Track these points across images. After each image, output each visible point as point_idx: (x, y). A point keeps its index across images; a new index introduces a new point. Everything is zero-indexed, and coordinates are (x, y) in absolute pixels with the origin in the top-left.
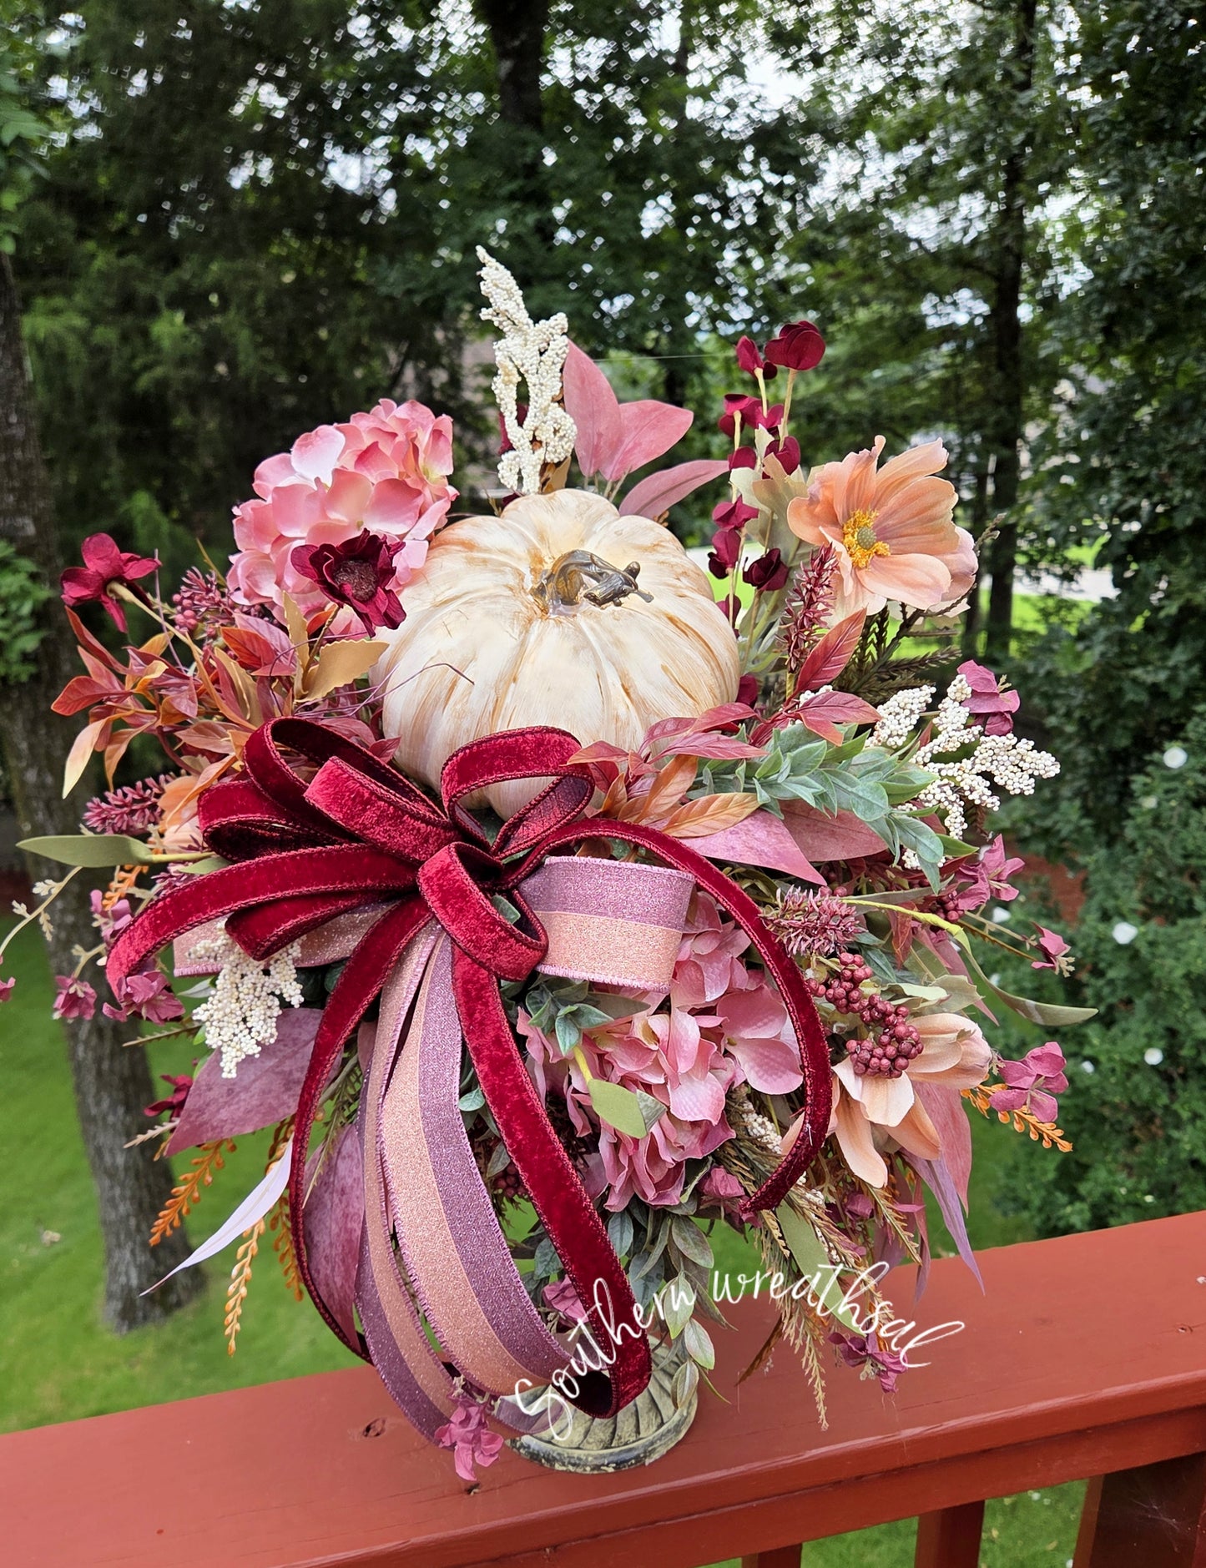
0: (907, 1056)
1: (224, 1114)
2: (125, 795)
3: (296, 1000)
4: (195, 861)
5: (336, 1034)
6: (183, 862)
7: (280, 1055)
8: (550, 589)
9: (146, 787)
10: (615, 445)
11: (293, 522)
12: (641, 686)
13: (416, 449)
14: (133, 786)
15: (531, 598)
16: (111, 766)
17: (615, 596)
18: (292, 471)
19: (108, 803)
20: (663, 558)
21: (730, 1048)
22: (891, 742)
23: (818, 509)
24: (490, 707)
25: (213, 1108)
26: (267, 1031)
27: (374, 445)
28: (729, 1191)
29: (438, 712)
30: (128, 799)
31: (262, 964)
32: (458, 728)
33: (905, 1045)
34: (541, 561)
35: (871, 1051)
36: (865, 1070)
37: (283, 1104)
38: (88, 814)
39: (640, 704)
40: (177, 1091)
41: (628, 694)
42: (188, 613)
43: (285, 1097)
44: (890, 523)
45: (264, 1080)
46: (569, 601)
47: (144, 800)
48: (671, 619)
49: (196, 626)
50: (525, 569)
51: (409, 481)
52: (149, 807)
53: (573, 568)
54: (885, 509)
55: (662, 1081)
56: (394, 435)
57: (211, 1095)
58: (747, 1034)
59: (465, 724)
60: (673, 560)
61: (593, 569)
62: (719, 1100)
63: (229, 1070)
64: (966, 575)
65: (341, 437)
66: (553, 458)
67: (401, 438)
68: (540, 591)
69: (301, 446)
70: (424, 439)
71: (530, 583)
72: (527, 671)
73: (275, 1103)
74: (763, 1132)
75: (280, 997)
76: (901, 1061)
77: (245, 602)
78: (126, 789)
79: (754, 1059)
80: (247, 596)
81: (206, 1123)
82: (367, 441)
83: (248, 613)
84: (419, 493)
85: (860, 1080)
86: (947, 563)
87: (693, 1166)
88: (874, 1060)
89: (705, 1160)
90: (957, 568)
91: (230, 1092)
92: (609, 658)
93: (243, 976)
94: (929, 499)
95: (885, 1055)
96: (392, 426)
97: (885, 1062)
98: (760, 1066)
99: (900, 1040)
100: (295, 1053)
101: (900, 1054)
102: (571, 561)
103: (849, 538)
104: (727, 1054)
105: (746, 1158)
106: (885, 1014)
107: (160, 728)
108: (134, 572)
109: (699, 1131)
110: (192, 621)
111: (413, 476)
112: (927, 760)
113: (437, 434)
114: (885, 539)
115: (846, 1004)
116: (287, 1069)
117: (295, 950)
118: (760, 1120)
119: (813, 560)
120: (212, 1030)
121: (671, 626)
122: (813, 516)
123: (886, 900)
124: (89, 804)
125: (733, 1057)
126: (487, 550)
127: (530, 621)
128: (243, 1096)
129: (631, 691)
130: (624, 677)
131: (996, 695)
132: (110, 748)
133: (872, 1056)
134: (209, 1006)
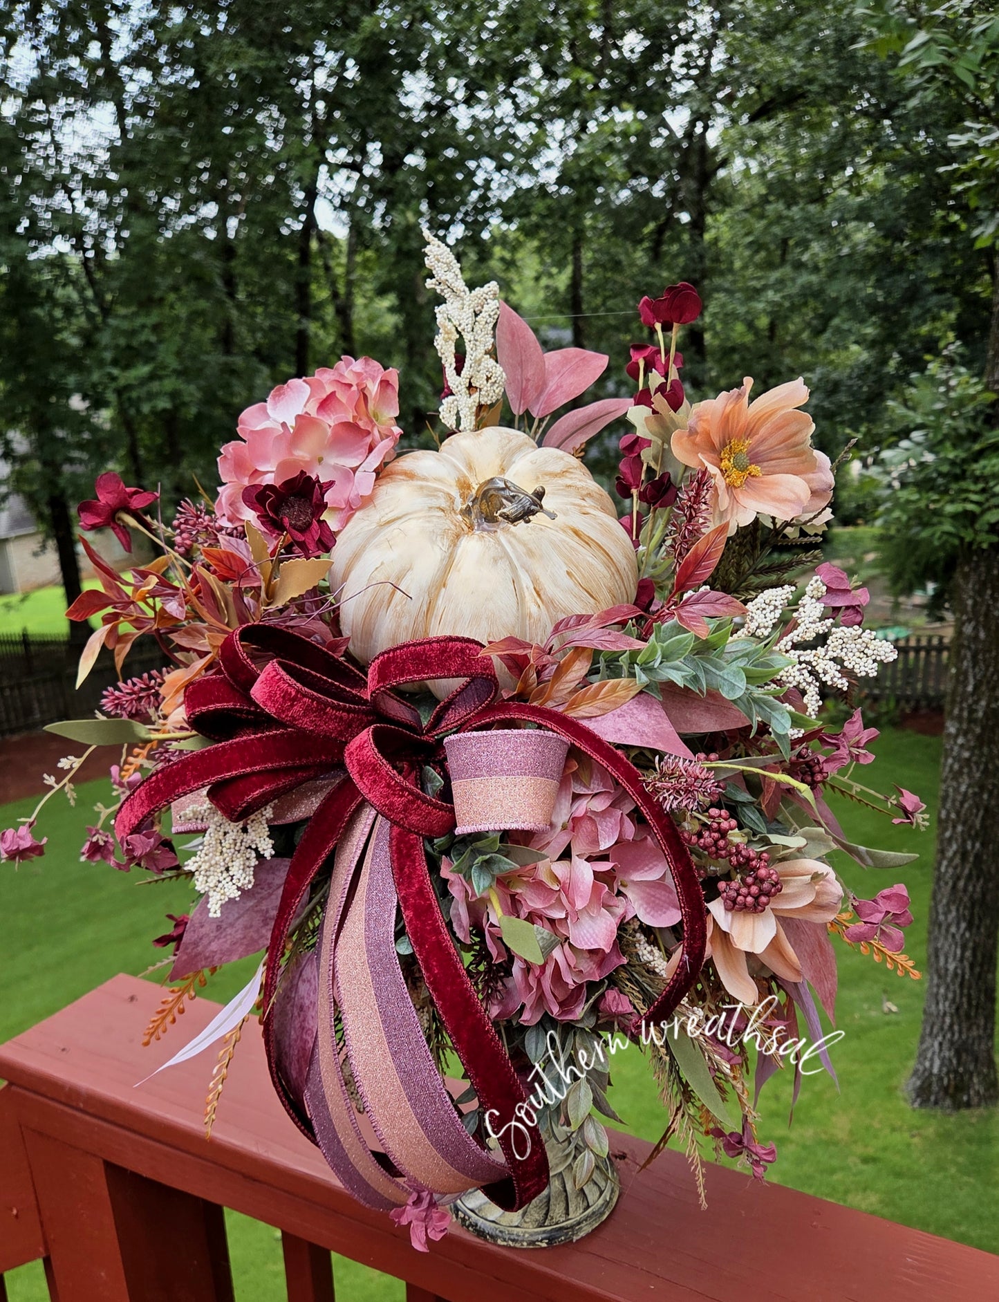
0: (768, 894)
1: (214, 946)
2: (134, 684)
3: (268, 852)
4: (185, 738)
5: (301, 881)
6: (176, 740)
7: (258, 896)
8: (475, 511)
9: (151, 677)
10: (541, 388)
11: (266, 459)
12: (549, 589)
13: (365, 397)
14: (141, 678)
15: (460, 517)
16: (119, 661)
17: (525, 515)
18: (268, 417)
19: (120, 691)
20: (569, 482)
21: (622, 889)
22: (759, 633)
23: (698, 439)
24: (425, 608)
25: (205, 941)
26: (246, 879)
27: (333, 393)
28: (620, 1009)
29: (382, 612)
30: (136, 688)
31: (241, 824)
32: (398, 626)
33: (766, 886)
34: (469, 487)
35: (737, 891)
36: (733, 906)
37: (262, 937)
38: (104, 701)
39: (550, 604)
40: (176, 926)
41: (539, 595)
42: (185, 535)
43: (264, 931)
44: (762, 448)
45: (246, 918)
46: (491, 519)
47: (149, 688)
48: (576, 533)
49: (191, 546)
50: (455, 493)
51: (361, 424)
52: (153, 694)
53: (492, 492)
54: (757, 437)
55: (563, 916)
56: (350, 386)
57: (203, 930)
58: (636, 877)
59: (405, 622)
60: (579, 484)
61: (507, 493)
62: (612, 932)
63: (215, 910)
64: (825, 491)
65: (307, 389)
66: (486, 401)
67: (354, 388)
68: (467, 512)
69: (274, 397)
70: (373, 388)
71: (460, 505)
72: (454, 578)
73: (255, 936)
74: (651, 958)
75: (256, 850)
76: (763, 899)
77: (229, 525)
78: (135, 680)
79: (642, 898)
80: (230, 520)
81: (200, 954)
82: (329, 390)
83: (230, 535)
84: (369, 433)
85: (730, 915)
86: (808, 481)
87: (592, 986)
88: (740, 898)
89: (602, 982)
90: (816, 486)
91: (219, 928)
92: (523, 567)
93: (225, 834)
94: (793, 428)
95: (749, 894)
96: (349, 378)
97: (749, 899)
98: (648, 904)
99: (762, 881)
100: (270, 895)
101: (762, 893)
102: (490, 486)
103: (725, 464)
104: (620, 893)
105: (637, 981)
106: (749, 859)
107: (158, 630)
108: (137, 503)
109: (597, 958)
110: (188, 542)
111: (365, 419)
112: (788, 648)
113: (385, 384)
114: (757, 463)
115: (716, 852)
116: (264, 908)
117: (269, 812)
118: (649, 948)
119: (692, 482)
120: (201, 878)
121: (576, 538)
122: (694, 444)
123: (749, 764)
124: (105, 693)
125: (625, 896)
126: (425, 479)
127: (458, 536)
128: (229, 931)
129: (541, 593)
130: (535, 581)
131: (849, 591)
132: (118, 647)
133: (739, 894)
134: (197, 859)
